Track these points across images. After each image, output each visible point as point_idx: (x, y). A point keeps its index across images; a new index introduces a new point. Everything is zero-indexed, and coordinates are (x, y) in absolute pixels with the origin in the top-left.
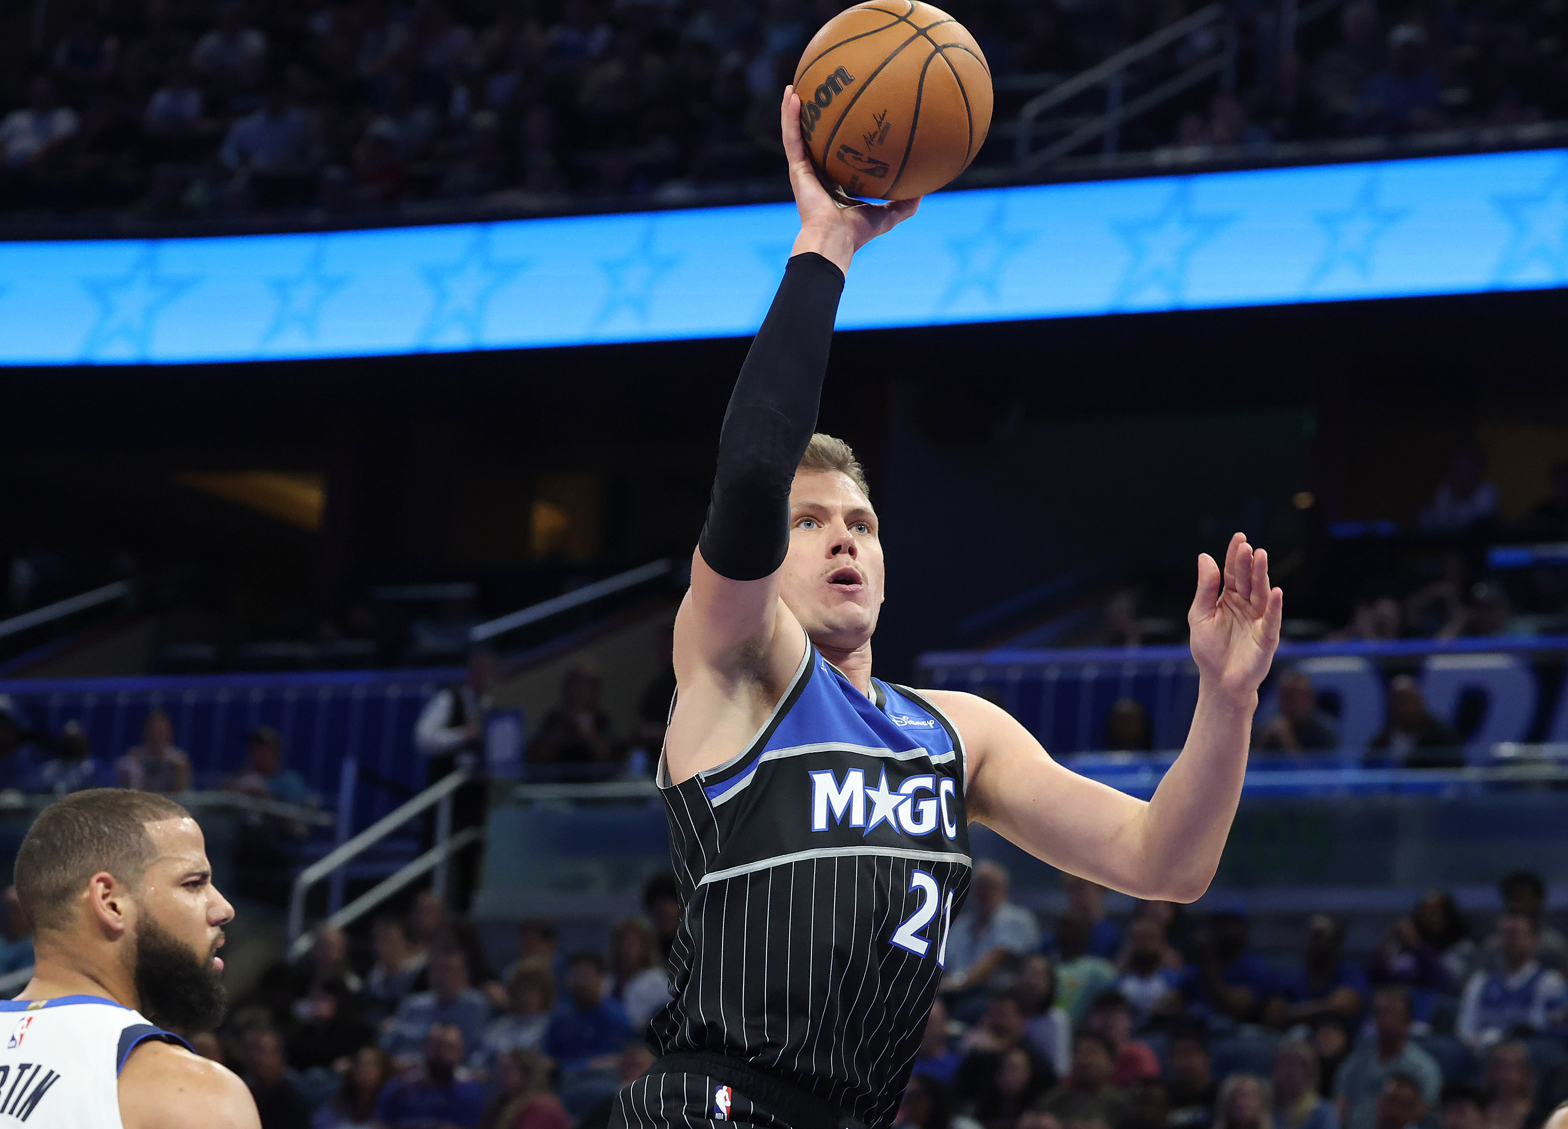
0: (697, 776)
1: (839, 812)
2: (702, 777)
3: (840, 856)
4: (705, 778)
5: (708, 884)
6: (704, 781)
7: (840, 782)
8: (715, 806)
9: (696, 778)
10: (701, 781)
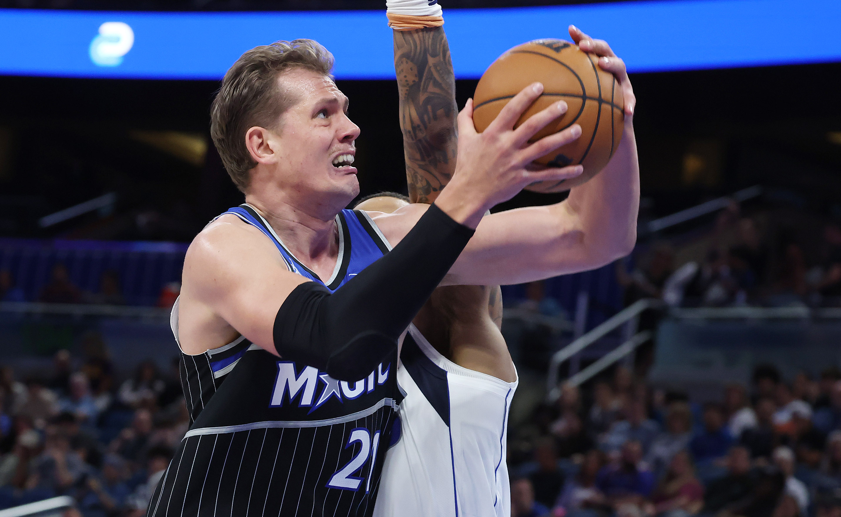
0: (206, 353)
1: (293, 393)
2: (210, 355)
3: (286, 427)
4: (211, 355)
5: (201, 436)
6: (211, 358)
7: (298, 372)
8: (216, 377)
9: (205, 355)
10: (208, 357)
